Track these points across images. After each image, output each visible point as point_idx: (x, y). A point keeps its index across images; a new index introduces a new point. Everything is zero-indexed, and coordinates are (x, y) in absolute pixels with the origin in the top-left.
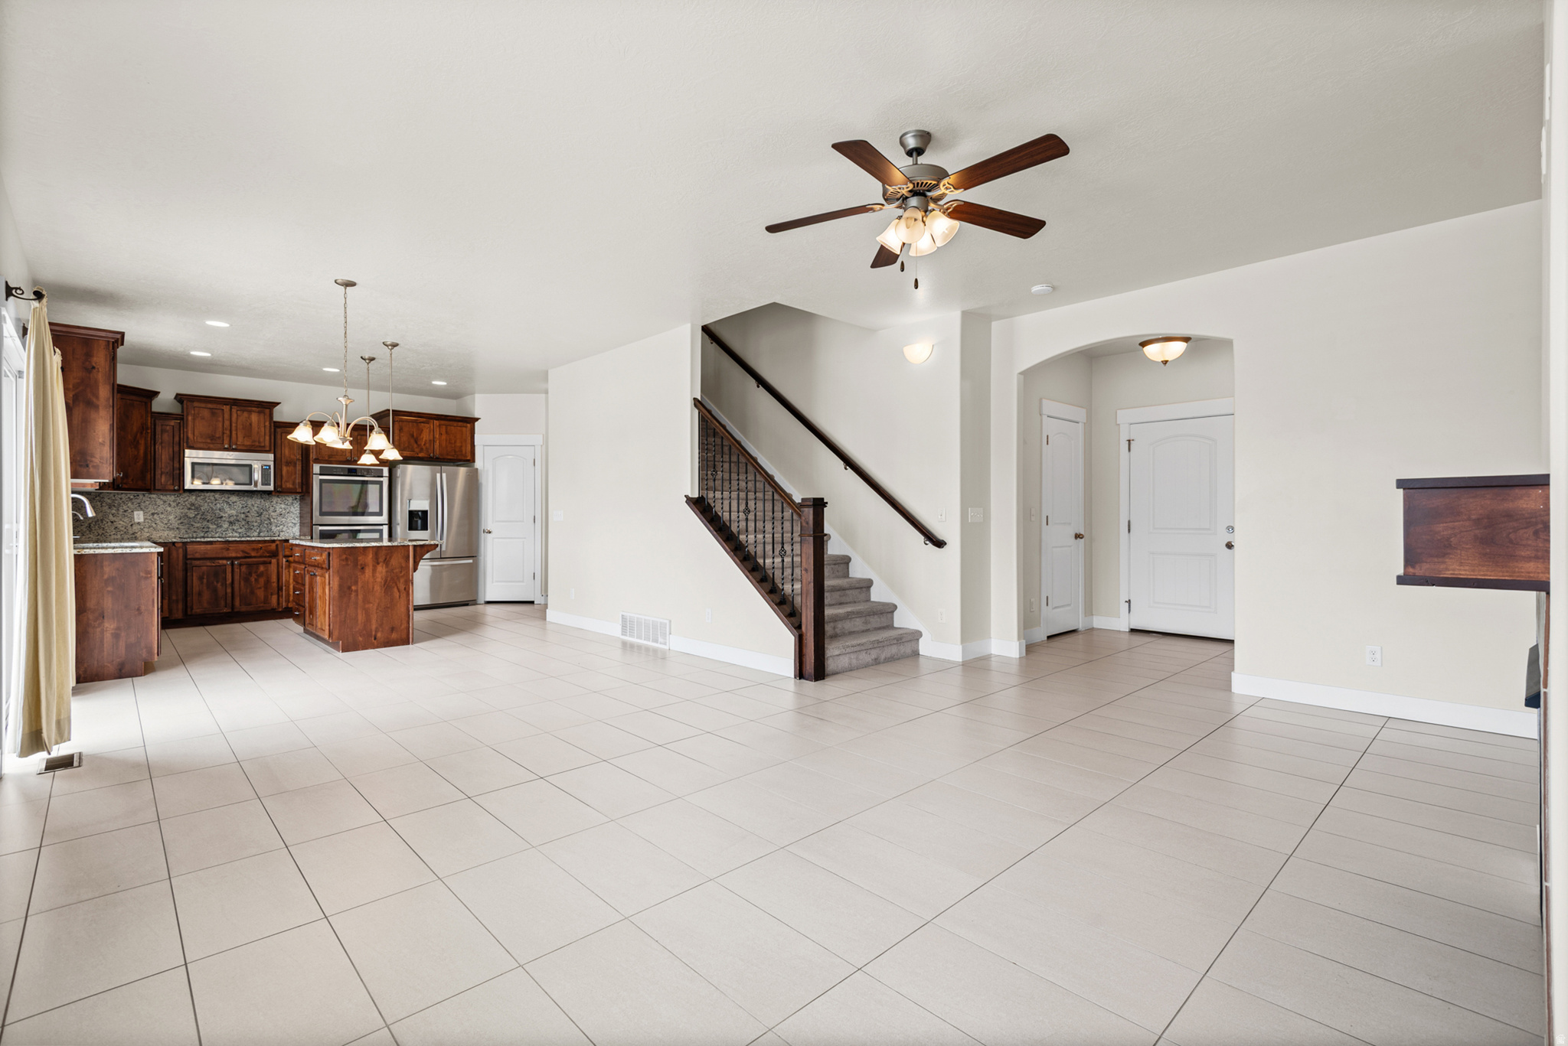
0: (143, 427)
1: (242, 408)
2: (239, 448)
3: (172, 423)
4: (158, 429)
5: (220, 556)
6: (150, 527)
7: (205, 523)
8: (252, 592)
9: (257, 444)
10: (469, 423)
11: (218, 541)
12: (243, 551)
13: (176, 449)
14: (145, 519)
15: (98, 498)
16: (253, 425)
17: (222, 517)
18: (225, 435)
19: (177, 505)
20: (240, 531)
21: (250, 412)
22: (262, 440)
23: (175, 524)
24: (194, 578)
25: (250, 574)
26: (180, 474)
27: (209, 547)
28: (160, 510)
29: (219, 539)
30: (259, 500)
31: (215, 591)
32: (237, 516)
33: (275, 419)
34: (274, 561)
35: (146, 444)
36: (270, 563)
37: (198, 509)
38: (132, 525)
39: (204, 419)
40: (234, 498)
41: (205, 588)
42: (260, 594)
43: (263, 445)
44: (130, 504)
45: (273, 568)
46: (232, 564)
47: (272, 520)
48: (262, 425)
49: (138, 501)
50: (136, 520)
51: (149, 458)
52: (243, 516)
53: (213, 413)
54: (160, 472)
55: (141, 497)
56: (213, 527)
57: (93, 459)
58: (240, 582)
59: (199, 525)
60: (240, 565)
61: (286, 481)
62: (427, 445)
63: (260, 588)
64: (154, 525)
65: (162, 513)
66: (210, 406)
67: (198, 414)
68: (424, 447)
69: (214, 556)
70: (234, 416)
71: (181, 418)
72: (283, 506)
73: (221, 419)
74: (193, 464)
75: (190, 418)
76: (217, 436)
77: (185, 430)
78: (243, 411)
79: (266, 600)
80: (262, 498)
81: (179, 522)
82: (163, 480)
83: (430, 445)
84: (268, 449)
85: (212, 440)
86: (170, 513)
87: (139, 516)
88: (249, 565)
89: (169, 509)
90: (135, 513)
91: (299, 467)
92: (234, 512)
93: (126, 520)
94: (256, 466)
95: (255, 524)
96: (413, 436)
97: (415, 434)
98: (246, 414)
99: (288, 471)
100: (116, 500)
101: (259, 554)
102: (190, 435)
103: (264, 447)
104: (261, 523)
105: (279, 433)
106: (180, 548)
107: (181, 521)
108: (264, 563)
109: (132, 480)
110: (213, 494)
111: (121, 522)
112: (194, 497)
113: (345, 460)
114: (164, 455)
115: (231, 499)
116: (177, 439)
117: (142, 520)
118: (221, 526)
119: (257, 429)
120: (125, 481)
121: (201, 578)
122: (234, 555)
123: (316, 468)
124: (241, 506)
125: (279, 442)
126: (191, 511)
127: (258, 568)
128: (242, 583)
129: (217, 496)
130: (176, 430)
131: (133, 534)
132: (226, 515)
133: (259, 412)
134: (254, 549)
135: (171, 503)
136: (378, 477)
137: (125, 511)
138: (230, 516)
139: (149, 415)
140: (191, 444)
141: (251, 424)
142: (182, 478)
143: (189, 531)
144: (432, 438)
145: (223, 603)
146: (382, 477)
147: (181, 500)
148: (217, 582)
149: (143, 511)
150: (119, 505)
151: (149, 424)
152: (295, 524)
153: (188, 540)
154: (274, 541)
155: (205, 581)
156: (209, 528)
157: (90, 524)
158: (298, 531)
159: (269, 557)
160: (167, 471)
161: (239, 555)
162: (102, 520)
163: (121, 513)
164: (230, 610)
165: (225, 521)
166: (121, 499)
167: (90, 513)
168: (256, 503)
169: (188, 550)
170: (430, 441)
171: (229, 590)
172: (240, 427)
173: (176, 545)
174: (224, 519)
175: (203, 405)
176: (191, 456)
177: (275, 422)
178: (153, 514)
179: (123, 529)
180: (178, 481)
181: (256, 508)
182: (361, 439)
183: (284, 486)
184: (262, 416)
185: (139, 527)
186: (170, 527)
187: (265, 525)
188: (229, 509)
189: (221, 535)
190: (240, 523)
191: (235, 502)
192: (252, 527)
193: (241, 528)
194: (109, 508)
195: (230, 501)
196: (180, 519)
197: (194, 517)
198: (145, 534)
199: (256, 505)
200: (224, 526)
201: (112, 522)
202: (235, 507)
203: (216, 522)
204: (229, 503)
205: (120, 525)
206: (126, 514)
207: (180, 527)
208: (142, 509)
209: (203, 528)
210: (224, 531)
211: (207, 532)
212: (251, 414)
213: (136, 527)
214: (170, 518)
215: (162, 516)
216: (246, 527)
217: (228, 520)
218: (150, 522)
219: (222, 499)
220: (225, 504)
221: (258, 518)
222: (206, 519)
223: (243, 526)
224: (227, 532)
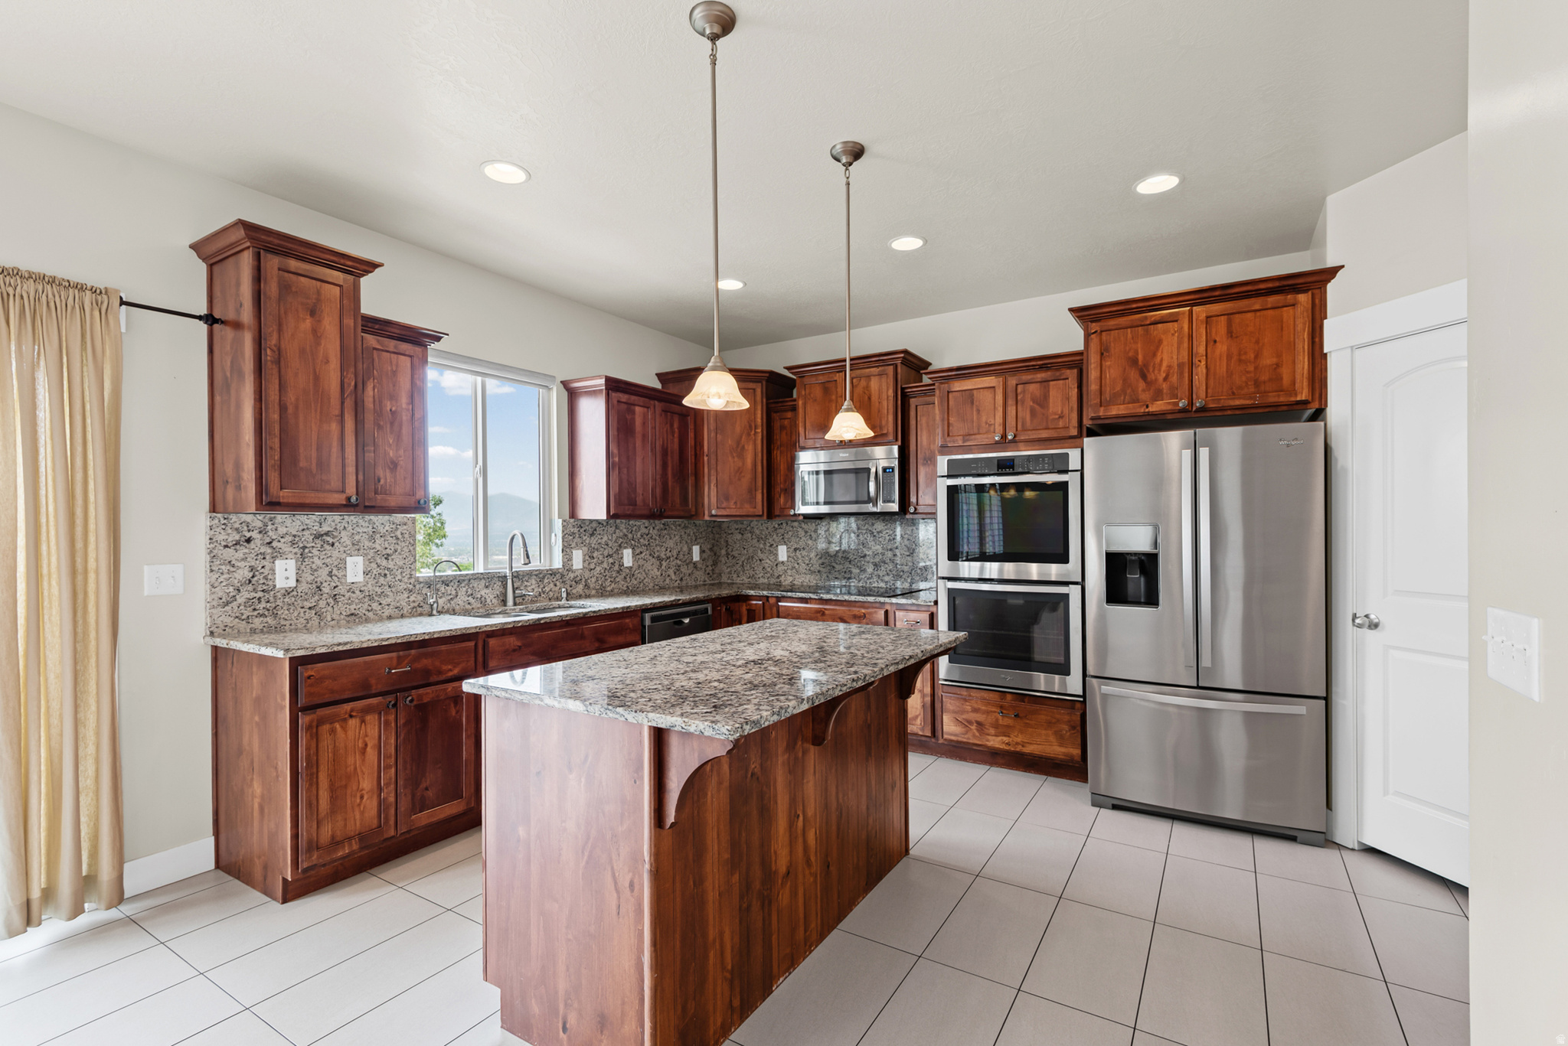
1: (860, 372)
3: (788, 414)
4: (776, 426)
6: (792, 568)
7: (847, 565)
9: (878, 431)
10: (1305, 291)
14: (789, 557)
15: (748, 528)
16: (873, 398)
17: (865, 556)
19: (817, 536)
20: (886, 578)
21: (869, 377)
22: (883, 422)
23: (816, 565)
26: (793, 492)
28: (802, 544)
30: (910, 528)
32: (883, 554)
35: (754, 449)
37: (838, 542)
38: (777, 565)
39: (815, 400)
43: (885, 432)
44: (775, 537)
48: (882, 397)
49: (782, 531)
50: (781, 559)
52: (889, 554)
53: (825, 391)
54: (779, 489)
55: (784, 525)
56: (856, 571)
59: (841, 566)
61: (925, 494)
62: (1174, 379)
64: (797, 566)
65: (804, 549)
66: (823, 377)
67: (810, 394)
68: (1165, 386)
70: (851, 387)
73: (834, 396)
75: (802, 403)
77: (798, 422)
78: (860, 377)
81: (820, 561)
82: (782, 501)
83: (1181, 374)
84: (891, 437)
86: (811, 549)
89: (809, 542)
90: (780, 548)
92: (878, 548)
93: (771, 558)
94: (874, 470)
95: (906, 568)
96: (1134, 361)
97: (1140, 357)
98: (863, 382)
99: (926, 474)
100: (764, 531)
102: (801, 430)
103: (887, 435)
105: (914, 406)
107: (822, 560)
111: (768, 561)
112: (805, 526)
113: (994, 441)
114: (782, 463)
115: (876, 526)
117: (785, 559)
119: (877, 403)
123: (942, 465)
124: (888, 538)
126: (832, 546)
131: (778, 577)
132: (871, 553)
133: (880, 375)
135: (811, 534)
136: (1060, 472)
137: (771, 545)
138: (875, 555)
140: (802, 443)
141: (869, 398)
142: (794, 499)
144: (1185, 354)
146: (1066, 471)
147: (821, 529)
149: (787, 545)
150: (766, 537)
151: (759, 420)
156: (851, 572)
157: (743, 562)
160: (785, 487)
162: (752, 557)
163: (767, 548)
165: (868, 562)
166: (767, 528)
169: (780, 609)
170: (1180, 366)
174: (868, 558)
175: (815, 378)
178: (796, 550)
179: (769, 570)
180: (788, 503)
181: (905, 542)
182: (1024, 391)
183: (921, 503)
184: (885, 380)
185: (783, 568)
186: (812, 568)
187: (919, 571)
188: (873, 543)
189: (864, 585)
190: (887, 566)
191: (881, 532)
192: (902, 574)
193: (888, 574)
194: (758, 541)
195: (874, 531)
196: (821, 558)
197: (835, 555)
198: (789, 577)
199: (906, 536)
200: (868, 570)
201: (760, 560)
202: (880, 539)
203: (859, 564)
204: (873, 533)
205: (767, 565)
206: (771, 549)
207: (821, 569)
208: (785, 544)
209: (845, 572)
210: (868, 579)
211: (850, 578)
212: (870, 380)
213: (781, 568)
214: (811, 556)
215: (804, 553)
216: (894, 572)
217: (872, 560)
218: (793, 561)
219: (866, 527)
220: (869, 535)
221: (909, 558)
222: (848, 558)
223: (890, 571)
224: (871, 581)
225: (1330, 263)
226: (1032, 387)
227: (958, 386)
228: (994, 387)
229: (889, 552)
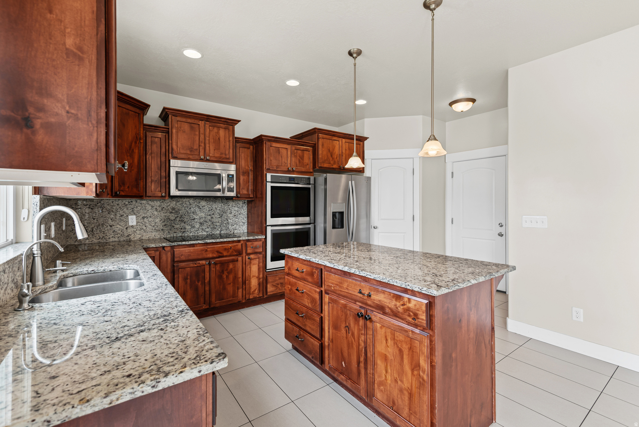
0: (137, 137)
1: (214, 124)
2: (212, 159)
3: (160, 135)
4: (149, 140)
5: (200, 257)
6: (141, 229)
7: (183, 224)
8: (224, 288)
9: (224, 156)
10: (362, 142)
11: (199, 244)
12: (218, 252)
13: (163, 159)
14: (137, 222)
15: (99, 204)
16: (221, 139)
17: (194, 219)
18: (201, 147)
19: (162, 209)
20: (207, 230)
21: (219, 128)
22: (227, 153)
23: (160, 226)
24: (180, 279)
25: (223, 272)
26: (166, 181)
27: (192, 249)
28: (149, 214)
29: (200, 242)
30: (220, 204)
31: (196, 289)
32: (205, 218)
33: (236, 135)
34: (240, 258)
35: (139, 153)
36: (237, 261)
37: (177, 212)
38: (127, 228)
39: (184, 132)
40: (203, 203)
41: (188, 288)
42: (230, 288)
43: (228, 157)
44: (125, 210)
45: (239, 264)
46: (210, 264)
47: (229, 220)
48: (227, 140)
49: (132, 206)
50: (130, 224)
51: (142, 167)
52: (209, 217)
53: (192, 128)
54: (150, 180)
55: (134, 202)
56: (188, 227)
57: (46, 102)
58: (215, 279)
59: (178, 226)
60: (215, 264)
61: (243, 189)
62: (338, 158)
63: (230, 284)
64: (144, 228)
65: (150, 217)
66: (189, 120)
67: (181, 128)
68: (336, 160)
69: (195, 257)
70: (208, 131)
71: (167, 132)
72: (236, 209)
73: (197, 133)
74: (177, 173)
75: (174, 131)
76: (195, 148)
77: (170, 142)
78: (214, 127)
79: (234, 295)
80: (222, 202)
81: (163, 224)
82: (153, 188)
83: (340, 158)
84: (231, 161)
85: (191, 151)
86: (157, 217)
87: (132, 220)
88: (222, 264)
89: (156, 213)
90: (130, 217)
91: (251, 177)
92: (203, 214)
93: (122, 224)
94: (224, 175)
95: (218, 224)
96: (329, 150)
97: (331, 149)
98: (215, 130)
99: (244, 180)
100: (114, 206)
101: (229, 254)
102: (174, 147)
103: (229, 158)
104: (222, 223)
105: (238, 147)
106: (168, 251)
107: (165, 223)
108: (233, 261)
109: (128, 187)
110: (188, 199)
111: (118, 226)
112: (174, 203)
113: (287, 170)
114: (153, 164)
115: (201, 203)
116: (163, 150)
117: (134, 224)
118: (194, 227)
119: (224, 142)
120: (122, 188)
121: (185, 279)
122: (210, 255)
123: (269, 177)
124: (208, 209)
125: (238, 155)
126: (173, 214)
127: (228, 266)
128: (217, 280)
129: (191, 201)
130: (163, 142)
131: (128, 236)
132: (198, 217)
133: (225, 128)
134: (225, 249)
135: (157, 208)
136: (307, 184)
137: (122, 216)
138: (200, 218)
139: (142, 126)
140: (175, 155)
141: (219, 139)
142: (167, 186)
143: (171, 232)
144: (341, 151)
145: (202, 300)
146: (310, 184)
147: (164, 205)
148: (198, 281)
149: (136, 215)
150: (117, 210)
151: (142, 135)
152: (244, 223)
153: (176, 244)
154: (239, 241)
155: (189, 281)
156: (185, 228)
157: (92, 228)
158: (246, 229)
159: (237, 255)
160: (156, 179)
161: (215, 256)
162: (103, 225)
163: (118, 217)
164: (208, 307)
165: (196, 222)
166: (118, 205)
167: (80, 233)
168: (218, 206)
169: (175, 253)
170: (340, 155)
171: (207, 288)
172: (212, 140)
173: (165, 248)
174: (196, 220)
175: (184, 120)
176: (176, 165)
177: (236, 138)
178: (143, 218)
179: (119, 232)
180: (164, 189)
181: (218, 211)
182: (297, 153)
183: (241, 193)
184: (227, 131)
185: (133, 230)
186: (157, 228)
187: (225, 225)
188: (199, 212)
189: (194, 234)
190: (207, 223)
191: (204, 206)
192: (216, 227)
193: (208, 228)
194: (109, 213)
195: (200, 206)
196: (164, 222)
197: (174, 220)
198: (137, 235)
199: (218, 208)
200: (196, 226)
201: (111, 226)
202: (204, 210)
203: (190, 224)
204: (200, 207)
205: (118, 229)
206: (122, 218)
207: (164, 228)
208: (134, 214)
209: (181, 229)
210: (196, 231)
211: (184, 232)
212: (220, 130)
213: (129, 230)
214: (156, 221)
215: (150, 219)
216: (211, 226)
217: (199, 221)
218: (141, 224)
219: (195, 204)
220: (197, 208)
221: (220, 219)
222: (183, 221)
223: (209, 226)
224: (198, 232)
225: (365, 136)
226: (299, 152)
227: (274, 145)
228: (287, 149)
229: (209, 216)
